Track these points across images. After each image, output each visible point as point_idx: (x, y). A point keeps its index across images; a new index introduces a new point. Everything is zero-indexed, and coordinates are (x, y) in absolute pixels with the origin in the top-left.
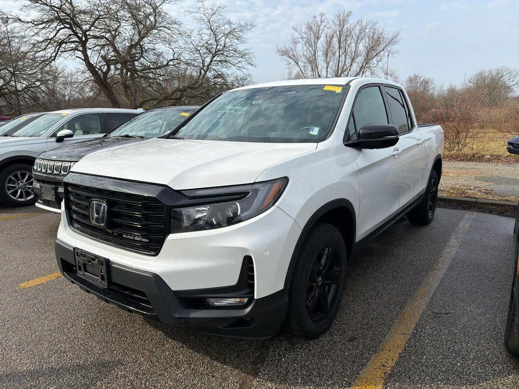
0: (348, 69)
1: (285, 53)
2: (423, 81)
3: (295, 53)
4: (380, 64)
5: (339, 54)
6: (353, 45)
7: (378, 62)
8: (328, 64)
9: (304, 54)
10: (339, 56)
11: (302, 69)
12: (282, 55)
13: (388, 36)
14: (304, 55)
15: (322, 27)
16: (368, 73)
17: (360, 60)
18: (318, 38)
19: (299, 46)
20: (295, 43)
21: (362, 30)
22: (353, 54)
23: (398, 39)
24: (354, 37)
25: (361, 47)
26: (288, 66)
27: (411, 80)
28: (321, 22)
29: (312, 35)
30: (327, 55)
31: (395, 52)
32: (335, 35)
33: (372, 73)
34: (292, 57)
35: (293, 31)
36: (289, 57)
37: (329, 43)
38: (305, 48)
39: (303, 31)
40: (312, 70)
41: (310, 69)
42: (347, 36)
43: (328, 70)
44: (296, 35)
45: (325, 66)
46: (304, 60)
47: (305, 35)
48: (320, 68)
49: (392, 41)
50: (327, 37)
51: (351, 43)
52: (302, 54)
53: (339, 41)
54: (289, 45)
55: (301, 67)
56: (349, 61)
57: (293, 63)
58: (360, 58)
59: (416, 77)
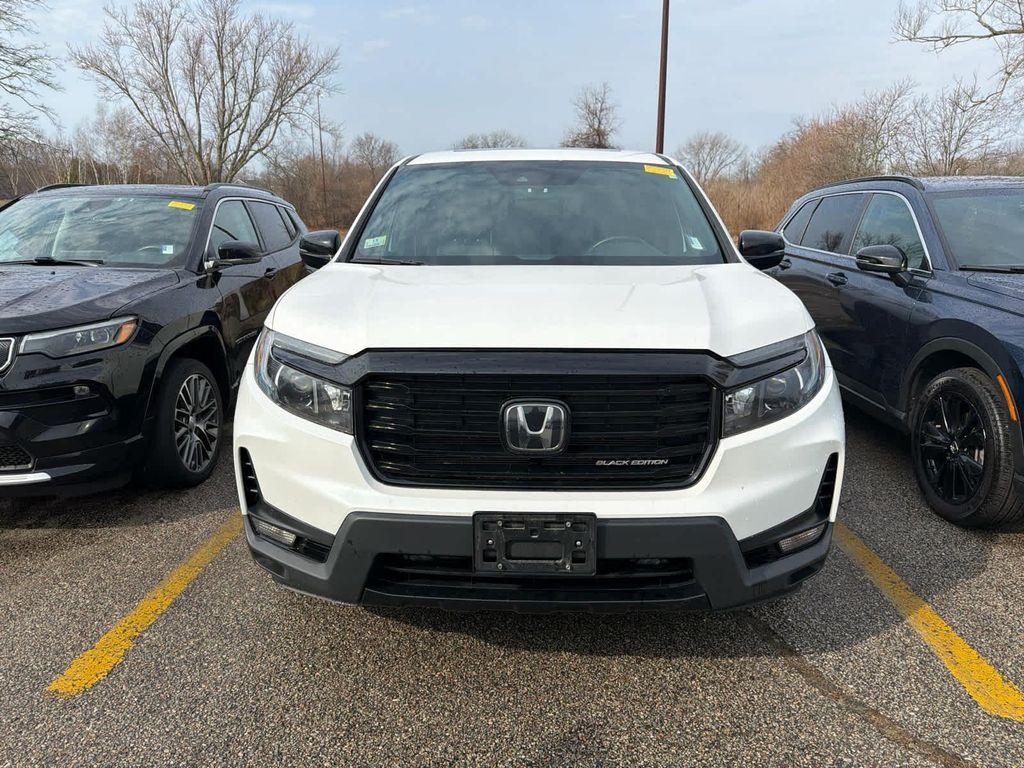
0: (244, 114)
1: (92, 63)
2: (383, 147)
3: (116, 65)
4: (310, 109)
5: (223, 81)
6: (249, 64)
7: (304, 103)
8: (198, 98)
9: (138, 71)
10: (224, 85)
11: (141, 104)
12: (83, 68)
13: (317, 54)
14: (138, 73)
15: (174, 18)
16: (285, 125)
17: (266, 95)
18: (169, 40)
19: (124, 51)
20: (117, 44)
21: (263, 37)
22: (251, 82)
23: (336, 63)
24: (250, 48)
25: (265, 70)
26: (102, 94)
27: (361, 144)
28: (172, 7)
29: (154, 31)
30: (193, 79)
31: (334, 89)
32: (206, 37)
33: (294, 125)
34: (111, 74)
35: (107, 18)
36: (103, 73)
37: (196, 55)
38: (139, 58)
39: (131, 18)
40: (163, 107)
41: (157, 104)
42: (233, 46)
43: (201, 109)
44: (114, 26)
45: (193, 101)
46: (142, 85)
47: (135, 30)
48: (181, 106)
49: (325, 66)
50: (187, 41)
51: (243, 60)
52: (131, 69)
53: (220, 52)
54: (100, 48)
55: (136, 100)
56: (243, 97)
57: (114, 87)
58: (266, 93)
59: (369, 138)
